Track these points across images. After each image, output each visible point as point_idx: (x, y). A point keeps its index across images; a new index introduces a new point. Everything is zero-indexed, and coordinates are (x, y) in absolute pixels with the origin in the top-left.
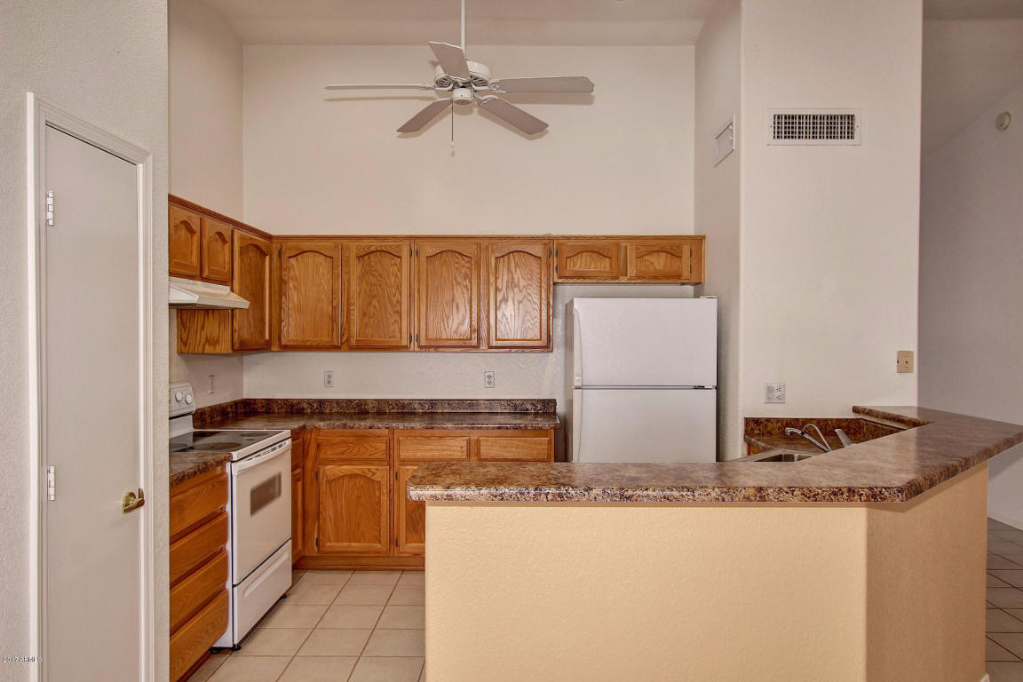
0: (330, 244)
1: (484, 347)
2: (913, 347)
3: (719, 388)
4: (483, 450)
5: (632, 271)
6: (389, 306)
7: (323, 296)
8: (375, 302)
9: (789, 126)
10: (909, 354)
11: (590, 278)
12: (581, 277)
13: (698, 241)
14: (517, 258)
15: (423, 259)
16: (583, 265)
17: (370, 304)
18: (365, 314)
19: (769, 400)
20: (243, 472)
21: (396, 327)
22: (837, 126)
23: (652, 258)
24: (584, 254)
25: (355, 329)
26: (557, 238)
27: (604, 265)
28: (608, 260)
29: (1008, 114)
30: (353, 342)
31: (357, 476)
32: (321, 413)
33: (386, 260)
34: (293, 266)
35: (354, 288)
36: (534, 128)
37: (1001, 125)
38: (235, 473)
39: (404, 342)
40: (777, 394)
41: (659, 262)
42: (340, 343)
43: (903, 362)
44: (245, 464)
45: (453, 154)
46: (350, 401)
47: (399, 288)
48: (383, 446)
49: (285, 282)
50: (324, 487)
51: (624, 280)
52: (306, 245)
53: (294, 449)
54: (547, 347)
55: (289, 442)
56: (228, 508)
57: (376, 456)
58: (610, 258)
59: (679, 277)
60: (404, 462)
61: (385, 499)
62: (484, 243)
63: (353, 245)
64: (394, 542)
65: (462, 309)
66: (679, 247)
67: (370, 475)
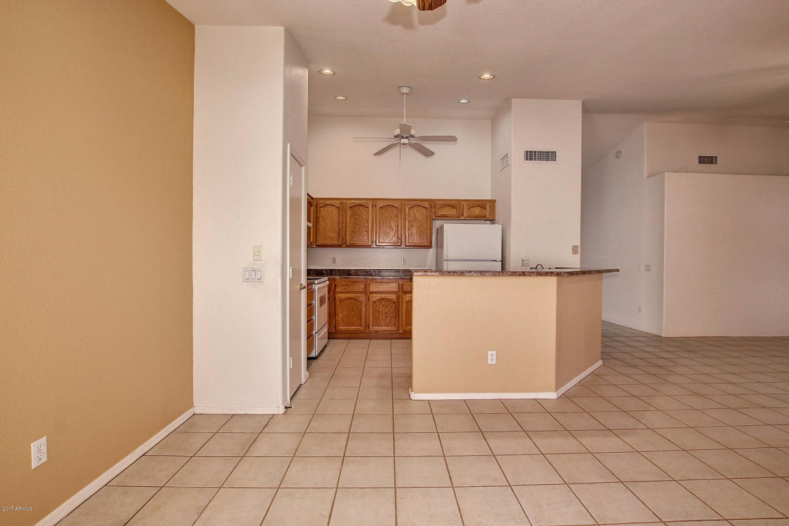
0: (338, 202)
1: (403, 246)
2: (578, 243)
3: (502, 261)
4: (404, 287)
5: (465, 215)
6: (363, 228)
7: (335, 224)
8: (357, 226)
9: (530, 156)
10: (577, 246)
11: (448, 217)
12: (444, 217)
13: (493, 202)
14: (417, 209)
15: (378, 209)
16: (445, 212)
17: (355, 227)
18: (352, 232)
20: (319, 289)
21: (366, 237)
22: (549, 156)
23: (474, 209)
24: (446, 207)
25: (348, 238)
26: (434, 200)
27: (453, 212)
28: (455, 209)
29: (620, 152)
30: (348, 244)
31: (352, 298)
32: (331, 275)
33: (362, 208)
34: (322, 211)
35: (348, 220)
36: (428, 154)
37: (617, 157)
38: (316, 289)
39: (370, 244)
40: (526, 262)
41: (477, 211)
42: (342, 244)
43: (575, 250)
44: (320, 285)
46: (344, 270)
47: (368, 220)
48: (363, 286)
49: (319, 218)
50: (338, 303)
51: (462, 218)
52: (329, 202)
53: (329, 286)
54: (430, 247)
55: (328, 282)
56: (314, 302)
57: (360, 290)
58: (457, 208)
59: (485, 217)
60: (371, 293)
61: (363, 308)
62: (404, 202)
64: (367, 326)
65: (394, 230)
66: (486, 204)
67: (357, 298)
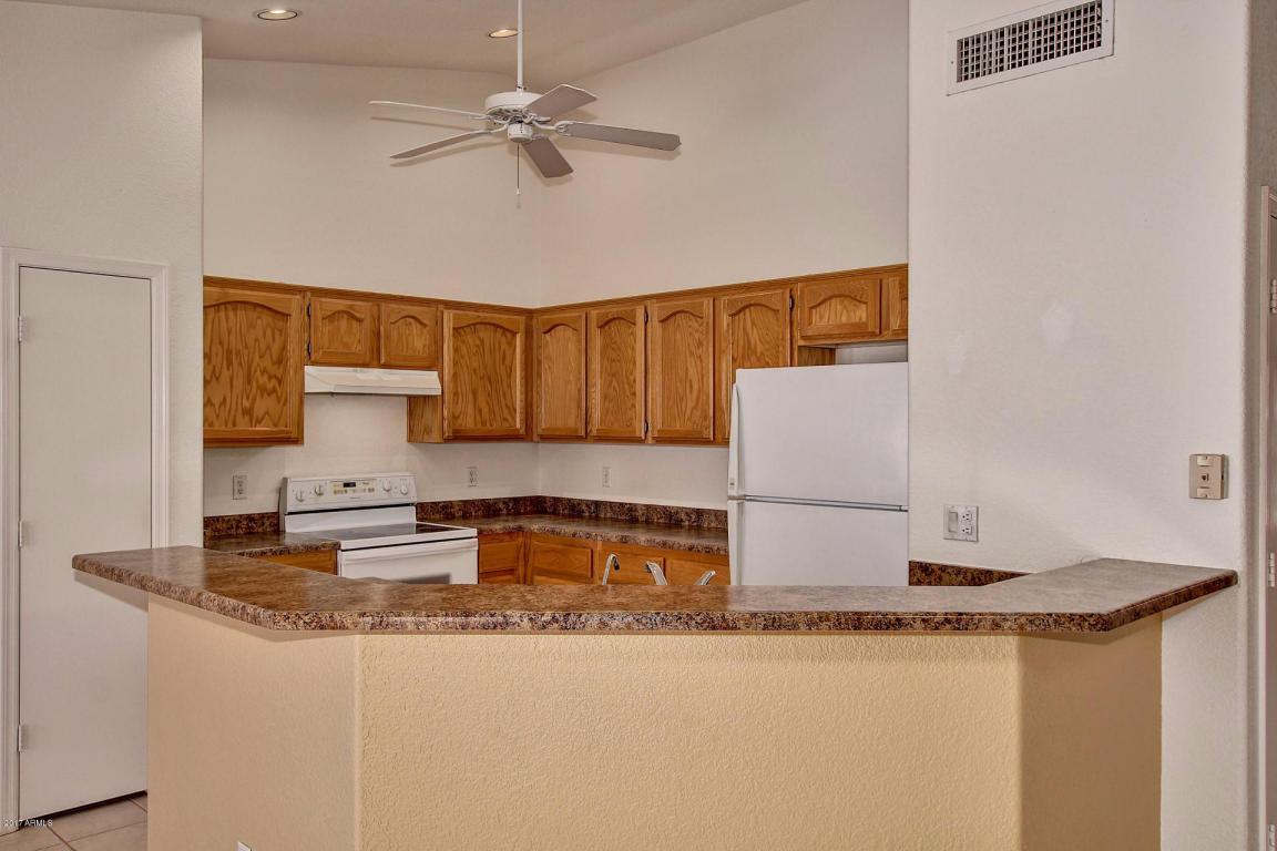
0: (576, 313)
6: (626, 386)
7: (571, 378)
8: (614, 382)
11: (838, 337)
14: (753, 315)
16: (832, 317)
17: (610, 384)
18: (606, 398)
19: (951, 535)
21: (633, 413)
22: (1068, 32)
24: (833, 301)
25: (596, 415)
27: (857, 315)
28: (864, 306)
30: (596, 432)
32: (597, 518)
33: (623, 328)
34: (547, 342)
39: (638, 432)
40: (964, 524)
42: (586, 433)
43: (1199, 479)
46: (622, 505)
48: (584, 560)
51: (887, 336)
57: (580, 571)
58: (866, 303)
62: (716, 298)
63: (594, 313)
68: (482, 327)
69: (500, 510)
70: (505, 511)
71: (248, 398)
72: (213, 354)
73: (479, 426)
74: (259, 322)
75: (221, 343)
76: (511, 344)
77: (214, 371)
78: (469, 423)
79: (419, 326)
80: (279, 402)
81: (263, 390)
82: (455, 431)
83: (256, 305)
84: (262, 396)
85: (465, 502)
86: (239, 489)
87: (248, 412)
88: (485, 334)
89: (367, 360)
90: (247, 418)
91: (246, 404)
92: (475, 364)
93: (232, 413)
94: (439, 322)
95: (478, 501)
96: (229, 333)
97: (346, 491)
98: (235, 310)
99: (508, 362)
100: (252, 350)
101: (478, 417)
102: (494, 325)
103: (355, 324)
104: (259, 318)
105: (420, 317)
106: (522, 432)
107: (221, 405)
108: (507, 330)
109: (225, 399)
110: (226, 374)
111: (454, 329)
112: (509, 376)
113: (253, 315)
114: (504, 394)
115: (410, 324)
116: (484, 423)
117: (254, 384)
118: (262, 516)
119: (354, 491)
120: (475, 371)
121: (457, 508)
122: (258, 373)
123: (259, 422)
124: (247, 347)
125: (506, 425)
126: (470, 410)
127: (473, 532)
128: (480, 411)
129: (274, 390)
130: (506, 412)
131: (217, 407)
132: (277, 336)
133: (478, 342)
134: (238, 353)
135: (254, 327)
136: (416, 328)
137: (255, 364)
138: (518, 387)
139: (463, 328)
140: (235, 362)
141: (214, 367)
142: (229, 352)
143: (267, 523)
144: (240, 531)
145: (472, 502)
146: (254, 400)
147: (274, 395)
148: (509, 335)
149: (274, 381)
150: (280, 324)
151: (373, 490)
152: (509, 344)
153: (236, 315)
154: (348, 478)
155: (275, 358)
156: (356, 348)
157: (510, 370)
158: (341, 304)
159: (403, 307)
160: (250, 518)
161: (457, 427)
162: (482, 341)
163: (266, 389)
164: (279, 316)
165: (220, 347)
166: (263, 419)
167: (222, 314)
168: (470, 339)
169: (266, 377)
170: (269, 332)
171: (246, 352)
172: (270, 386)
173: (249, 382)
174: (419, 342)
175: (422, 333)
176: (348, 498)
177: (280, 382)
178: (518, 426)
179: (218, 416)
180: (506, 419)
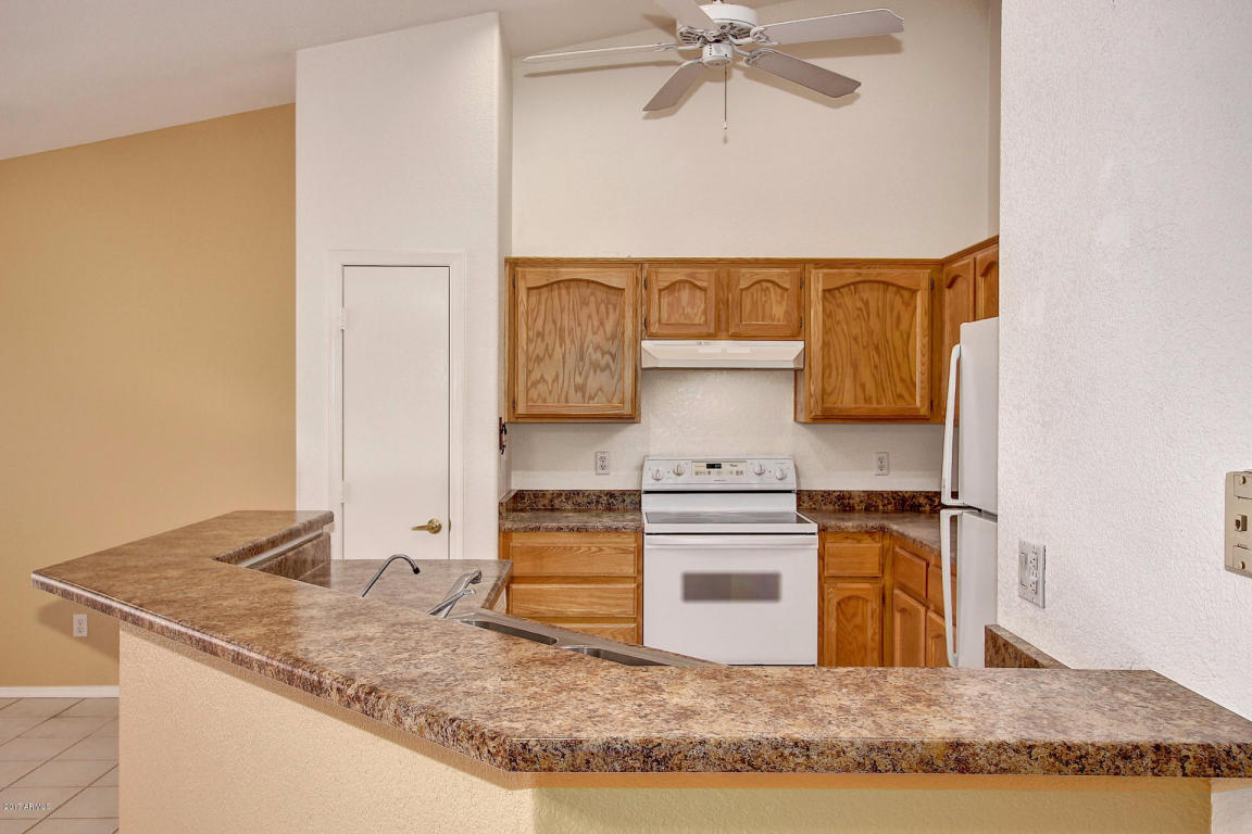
19: (1023, 591)
34: (951, 299)
45: (725, 141)
63: (979, 257)
68: (867, 286)
69: (920, 505)
70: (928, 508)
71: (580, 374)
72: (547, 332)
73: (861, 404)
74: (592, 299)
75: (554, 322)
76: (910, 304)
77: (547, 349)
78: (847, 400)
79: (779, 291)
80: (613, 377)
81: (596, 366)
82: (825, 410)
83: (588, 282)
84: (595, 372)
85: (870, 494)
86: (602, 466)
87: (580, 388)
88: (868, 293)
89: (712, 331)
90: (579, 394)
91: (579, 380)
92: (856, 331)
93: (565, 390)
94: (802, 284)
95: (888, 492)
96: (562, 312)
97: (709, 473)
98: (568, 288)
99: (904, 326)
100: (584, 328)
101: (859, 392)
102: (884, 283)
103: (698, 293)
104: (592, 294)
105: (777, 280)
106: (924, 411)
107: (554, 381)
108: (903, 288)
109: (557, 375)
110: (558, 352)
111: (824, 291)
112: (907, 343)
113: (586, 291)
114: (899, 366)
115: (767, 288)
116: (867, 400)
117: (587, 363)
118: (623, 493)
119: (719, 473)
120: (856, 339)
121: (858, 500)
122: (591, 350)
123: (591, 398)
124: (579, 325)
125: (901, 404)
126: (848, 384)
127: (813, 527)
128: (863, 386)
129: (608, 366)
130: (901, 389)
131: (550, 381)
132: (611, 310)
133: (860, 304)
134: (571, 331)
135: (587, 304)
136: (774, 294)
137: (588, 340)
138: (918, 357)
139: (838, 289)
140: (568, 341)
141: (547, 345)
142: (562, 330)
143: (628, 500)
144: (600, 507)
145: (881, 494)
146: (586, 378)
147: (608, 371)
148: (906, 294)
149: (607, 357)
150: (614, 299)
151: (742, 473)
152: (907, 304)
153: (569, 293)
154: (713, 459)
155: (609, 335)
156: (699, 319)
157: (908, 337)
158: (680, 274)
159: (756, 271)
160: (611, 494)
161: (828, 405)
162: (866, 303)
163: (599, 366)
164: (613, 291)
165: (553, 327)
166: (595, 395)
167: (556, 293)
168: (849, 302)
169: (599, 354)
170: (603, 307)
171: (579, 329)
172: (603, 363)
173: (582, 359)
174: (778, 309)
175: (782, 297)
176: (712, 480)
177: (613, 357)
178: (918, 404)
179: (550, 392)
180: (900, 396)
